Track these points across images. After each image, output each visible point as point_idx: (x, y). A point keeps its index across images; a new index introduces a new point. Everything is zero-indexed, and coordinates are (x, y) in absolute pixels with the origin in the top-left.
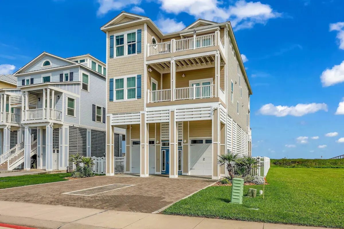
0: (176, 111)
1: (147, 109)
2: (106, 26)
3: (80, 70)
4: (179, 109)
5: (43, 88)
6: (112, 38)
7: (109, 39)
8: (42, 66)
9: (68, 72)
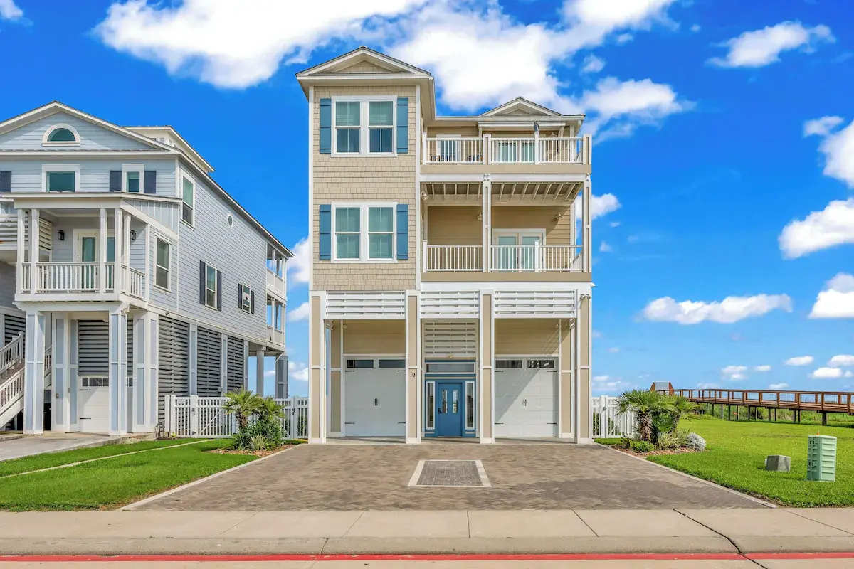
0: (495, 295)
1: (423, 286)
2: (314, 72)
3: (178, 169)
4: (501, 292)
5: (103, 206)
6: (325, 104)
7: (318, 105)
8: (45, 140)
9: (140, 168)
